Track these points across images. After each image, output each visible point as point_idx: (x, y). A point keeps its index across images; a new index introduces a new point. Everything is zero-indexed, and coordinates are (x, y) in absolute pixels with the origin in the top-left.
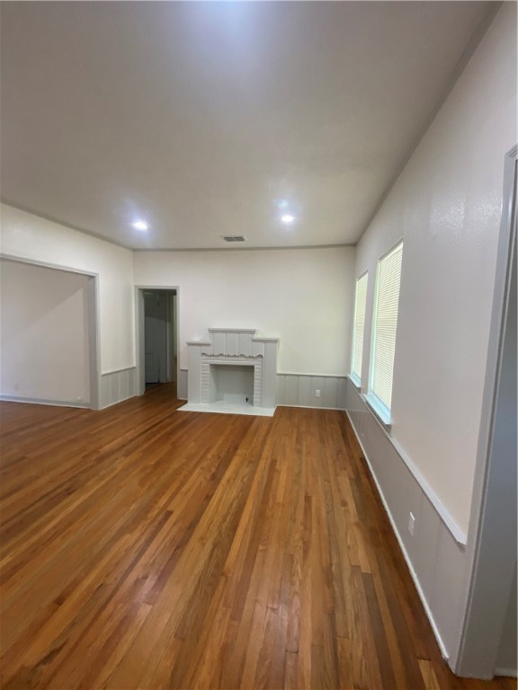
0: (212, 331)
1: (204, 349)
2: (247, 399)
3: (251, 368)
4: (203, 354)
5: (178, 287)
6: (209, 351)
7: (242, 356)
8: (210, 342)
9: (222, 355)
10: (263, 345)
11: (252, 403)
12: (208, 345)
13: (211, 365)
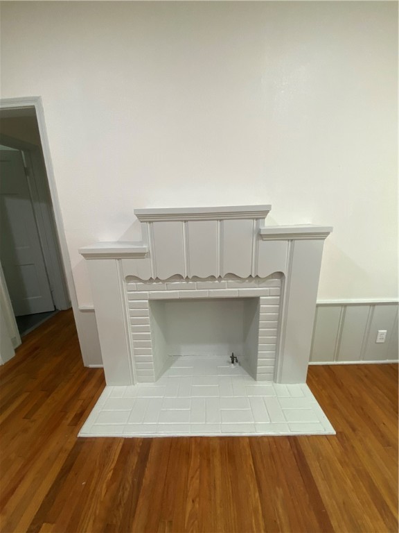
0: (147, 218)
1: (131, 266)
2: (234, 359)
3: (251, 304)
4: (130, 278)
5: (37, 99)
6: (145, 269)
7: (231, 276)
8: (145, 247)
9: (179, 277)
10: (285, 245)
11: (252, 372)
12: (141, 255)
13: (151, 301)
